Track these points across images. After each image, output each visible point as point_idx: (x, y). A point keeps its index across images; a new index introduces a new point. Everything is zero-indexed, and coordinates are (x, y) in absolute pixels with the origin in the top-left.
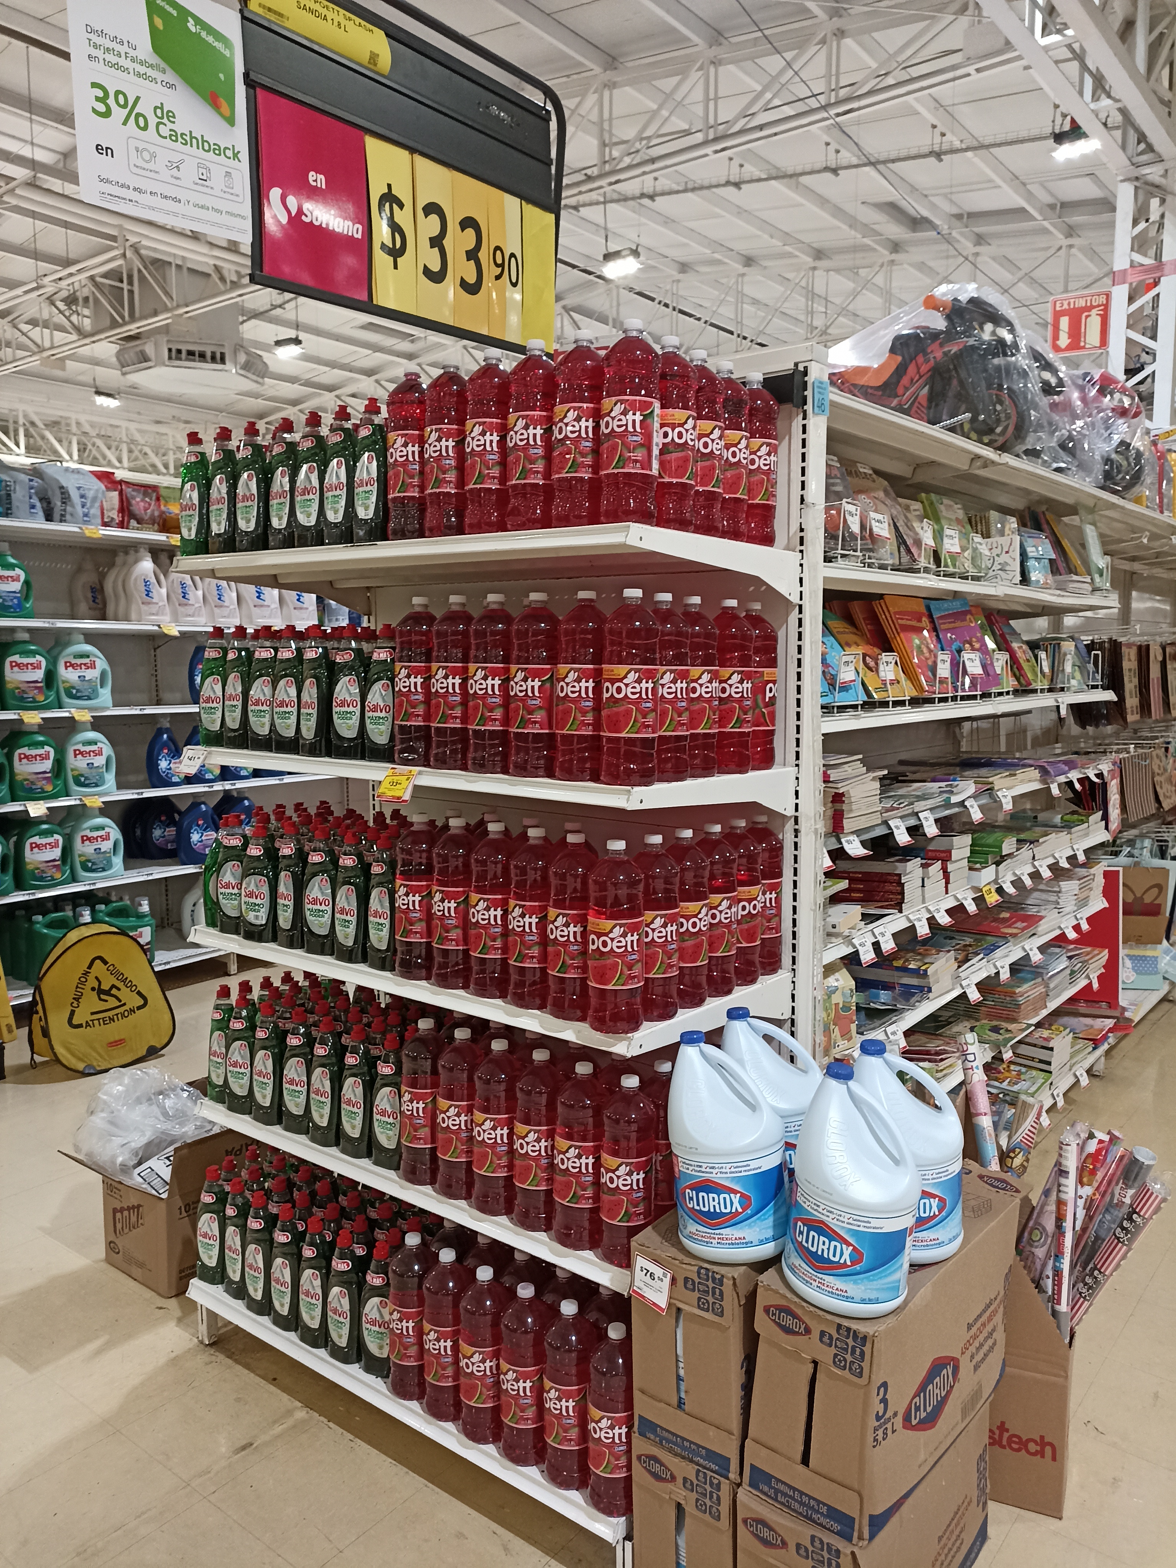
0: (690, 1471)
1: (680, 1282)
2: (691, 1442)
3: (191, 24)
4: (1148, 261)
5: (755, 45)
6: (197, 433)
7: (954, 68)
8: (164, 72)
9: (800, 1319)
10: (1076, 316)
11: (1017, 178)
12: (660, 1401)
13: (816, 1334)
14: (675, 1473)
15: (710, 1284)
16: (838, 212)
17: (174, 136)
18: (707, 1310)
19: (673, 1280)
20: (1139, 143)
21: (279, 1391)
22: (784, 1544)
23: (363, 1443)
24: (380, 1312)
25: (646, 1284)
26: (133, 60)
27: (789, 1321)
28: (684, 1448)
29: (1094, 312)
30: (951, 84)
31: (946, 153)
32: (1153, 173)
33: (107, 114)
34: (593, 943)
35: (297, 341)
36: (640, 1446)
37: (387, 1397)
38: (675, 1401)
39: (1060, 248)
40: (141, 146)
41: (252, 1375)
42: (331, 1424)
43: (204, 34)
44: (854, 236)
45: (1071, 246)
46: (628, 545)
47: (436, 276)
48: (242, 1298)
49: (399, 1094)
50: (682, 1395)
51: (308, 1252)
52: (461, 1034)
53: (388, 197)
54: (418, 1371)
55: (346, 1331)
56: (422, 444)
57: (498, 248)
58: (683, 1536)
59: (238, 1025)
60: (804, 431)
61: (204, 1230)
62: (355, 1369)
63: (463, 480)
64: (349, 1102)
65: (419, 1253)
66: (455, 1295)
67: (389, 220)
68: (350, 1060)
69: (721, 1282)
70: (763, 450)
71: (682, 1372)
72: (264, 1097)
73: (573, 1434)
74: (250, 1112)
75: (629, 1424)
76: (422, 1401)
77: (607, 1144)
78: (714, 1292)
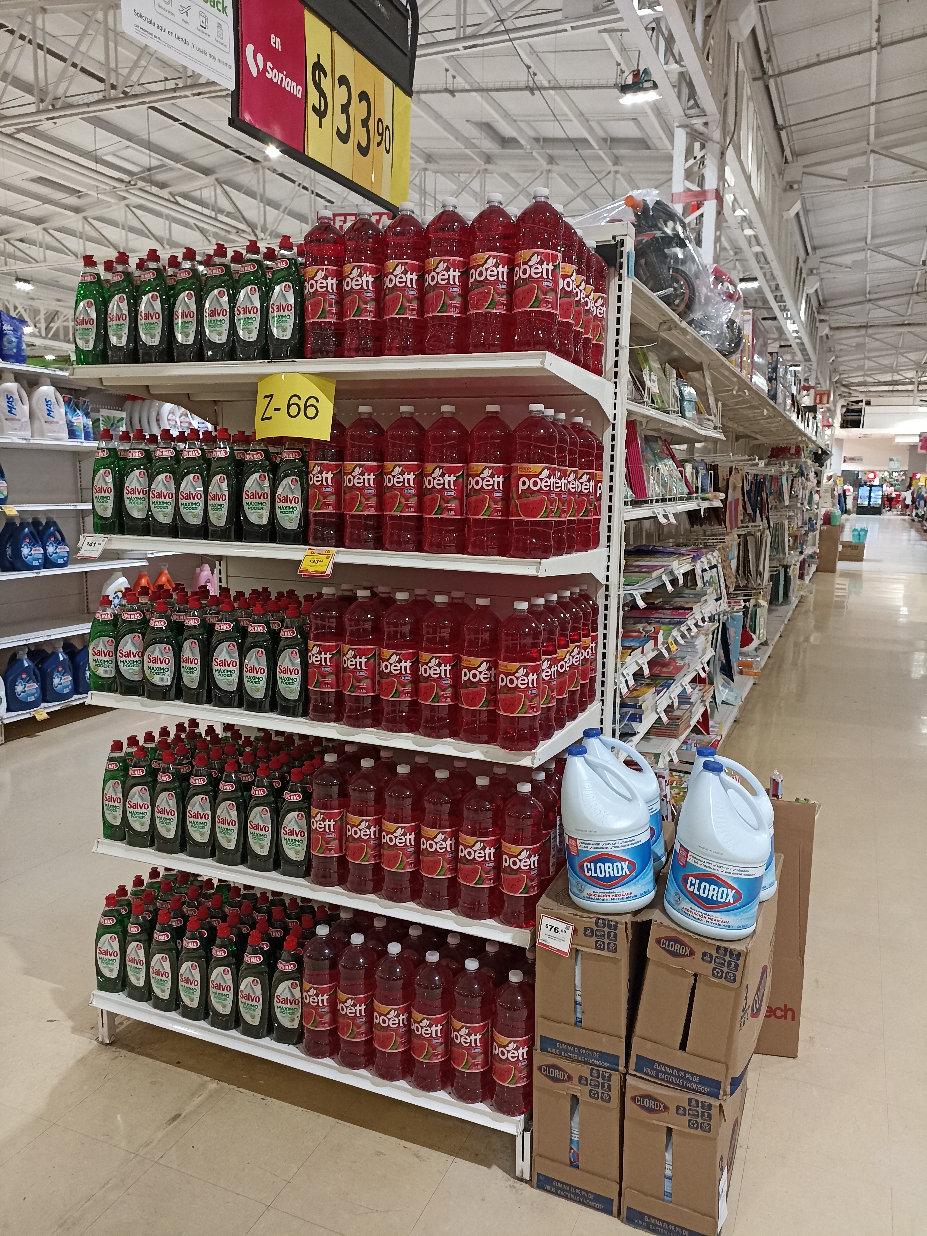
0: (585, 1071)
1: (581, 931)
2: (586, 1049)
4: (695, 188)
7: (556, 23)
9: (686, 945)
11: (583, 115)
12: (560, 1023)
15: (606, 930)
18: (603, 949)
19: (575, 931)
20: (689, 99)
21: (186, 1071)
22: (666, 1108)
23: (274, 1100)
24: (291, 992)
25: (550, 936)
27: (676, 947)
28: (580, 1054)
30: (554, 35)
31: (538, 89)
32: (698, 123)
34: (502, 681)
36: (539, 1059)
37: (301, 1058)
38: (573, 1021)
39: (609, 173)
41: (157, 1062)
42: (241, 1090)
44: (459, 147)
45: (617, 172)
46: (543, 369)
47: (344, 138)
48: (148, 1000)
49: (309, 816)
50: (579, 1015)
51: (219, 953)
52: (366, 763)
53: (318, 66)
54: (333, 1032)
55: (258, 1012)
56: (340, 277)
57: (380, 120)
58: (576, 1118)
59: (138, 773)
60: (620, 290)
61: (104, 948)
62: (267, 1041)
63: (379, 312)
64: (257, 827)
65: (329, 941)
66: (366, 969)
67: (318, 86)
68: (258, 792)
69: (616, 927)
70: (600, 302)
71: (579, 999)
72: (169, 831)
73: (480, 1060)
74: (152, 845)
75: (531, 1044)
76: (335, 1056)
77: (506, 835)
78: (609, 936)
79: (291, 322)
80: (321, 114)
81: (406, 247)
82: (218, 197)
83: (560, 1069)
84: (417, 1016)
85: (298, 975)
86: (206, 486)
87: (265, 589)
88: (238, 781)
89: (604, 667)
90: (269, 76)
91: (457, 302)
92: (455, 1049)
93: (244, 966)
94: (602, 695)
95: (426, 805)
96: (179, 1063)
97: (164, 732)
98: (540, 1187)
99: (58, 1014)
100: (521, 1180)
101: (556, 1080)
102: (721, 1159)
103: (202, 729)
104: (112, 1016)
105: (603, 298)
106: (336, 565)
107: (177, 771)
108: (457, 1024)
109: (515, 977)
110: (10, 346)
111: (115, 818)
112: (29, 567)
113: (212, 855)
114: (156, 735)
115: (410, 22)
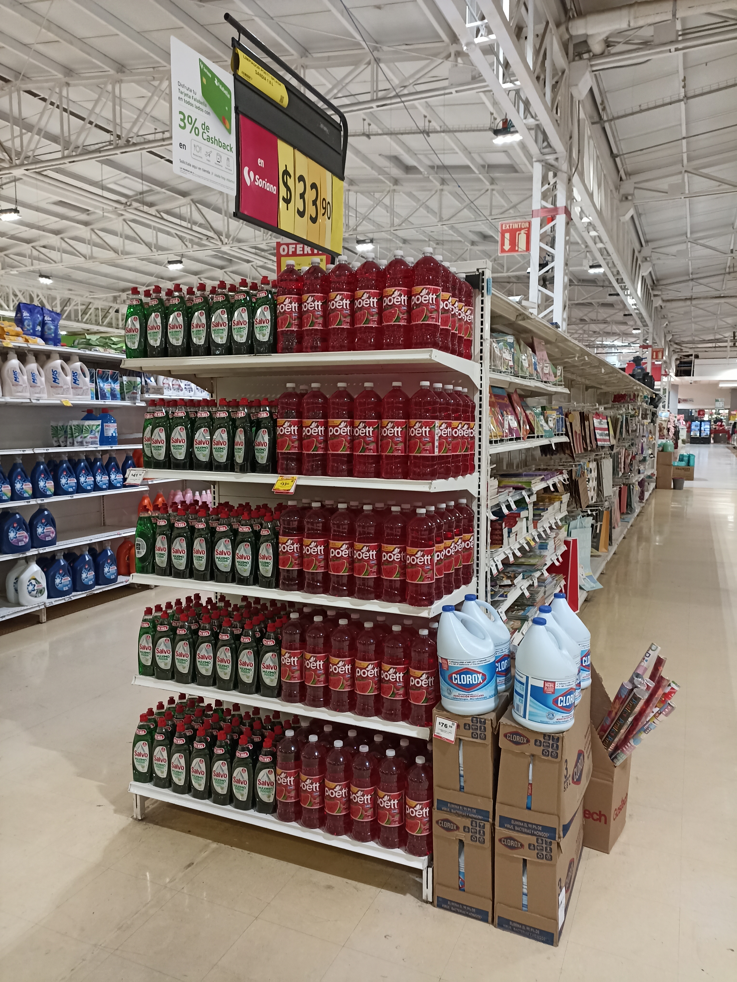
0: (467, 822)
1: (462, 726)
2: (468, 807)
3: (216, 82)
4: (550, 206)
7: (444, 88)
8: (206, 106)
10: (514, 233)
11: (466, 149)
12: (449, 789)
13: (532, 742)
14: (459, 825)
15: (479, 725)
16: (365, 159)
17: (209, 139)
18: (477, 738)
19: (458, 726)
20: (543, 142)
21: (195, 837)
22: (522, 846)
23: (255, 854)
24: (268, 776)
25: (442, 731)
26: (195, 100)
28: (463, 811)
29: (523, 232)
30: (443, 97)
31: (432, 132)
32: (550, 158)
33: (184, 127)
34: (408, 560)
35: (16, 211)
36: (437, 815)
37: (276, 823)
38: (458, 788)
39: (487, 190)
40: (196, 144)
41: (175, 831)
42: (233, 848)
43: (221, 87)
44: (374, 174)
45: (493, 190)
46: (431, 360)
47: (301, 214)
48: (169, 786)
49: (280, 655)
50: (462, 784)
51: (219, 751)
52: (318, 619)
53: (286, 173)
54: (297, 804)
55: (246, 791)
56: (300, 302)
57: (324, 199)
58: (463, 857)
59: (164, 629)
60: (482, 303)
61: (139, 751)
62: (252, 812)
63: (326, 323)
64: (244, 664)
65: (294, 741)
66: (319, 758)
67: (286, 185)
68: (245, 640)
69: (485, 723)
70: (469, 312)
71: (462, 773)
72: (184, 668)
73: (397, 818)
74: (172, 678)
75: (431, 806)
76: (299, 821)
77: (412, 664)
78: (481, 728)
79: (268, 330)
80: (287, 201)
81: (342, 284)
82: (193, 213)
83: (451, 822)
84: (354, 789)
85: (273, 765)
86: (212, 435)
87: (247, 504)
88: (232, 633)
89: (478, 553)
90: (257, 184)
91: (375, 318)
92: (380, 811)
93: (236, 759)
94: (478, 573)
95: (358, 645)
96: (189, 831)
97: (178, 602)
98: (439, 906)
99: (104, 801)
100: (427, 902)
101: (448, 830)
102: (560, 880)
103: (203, 601)
104: (144, 799)
105: (470, 309)
106: (298, 486)
107: (190, 627)
108: (381, 793)
109: (420, 760)
110: (49, 332)
111: (147, 660)
112: (66, 493)
113: (214, 684)
114: (173, 604)
115: (342, 133)
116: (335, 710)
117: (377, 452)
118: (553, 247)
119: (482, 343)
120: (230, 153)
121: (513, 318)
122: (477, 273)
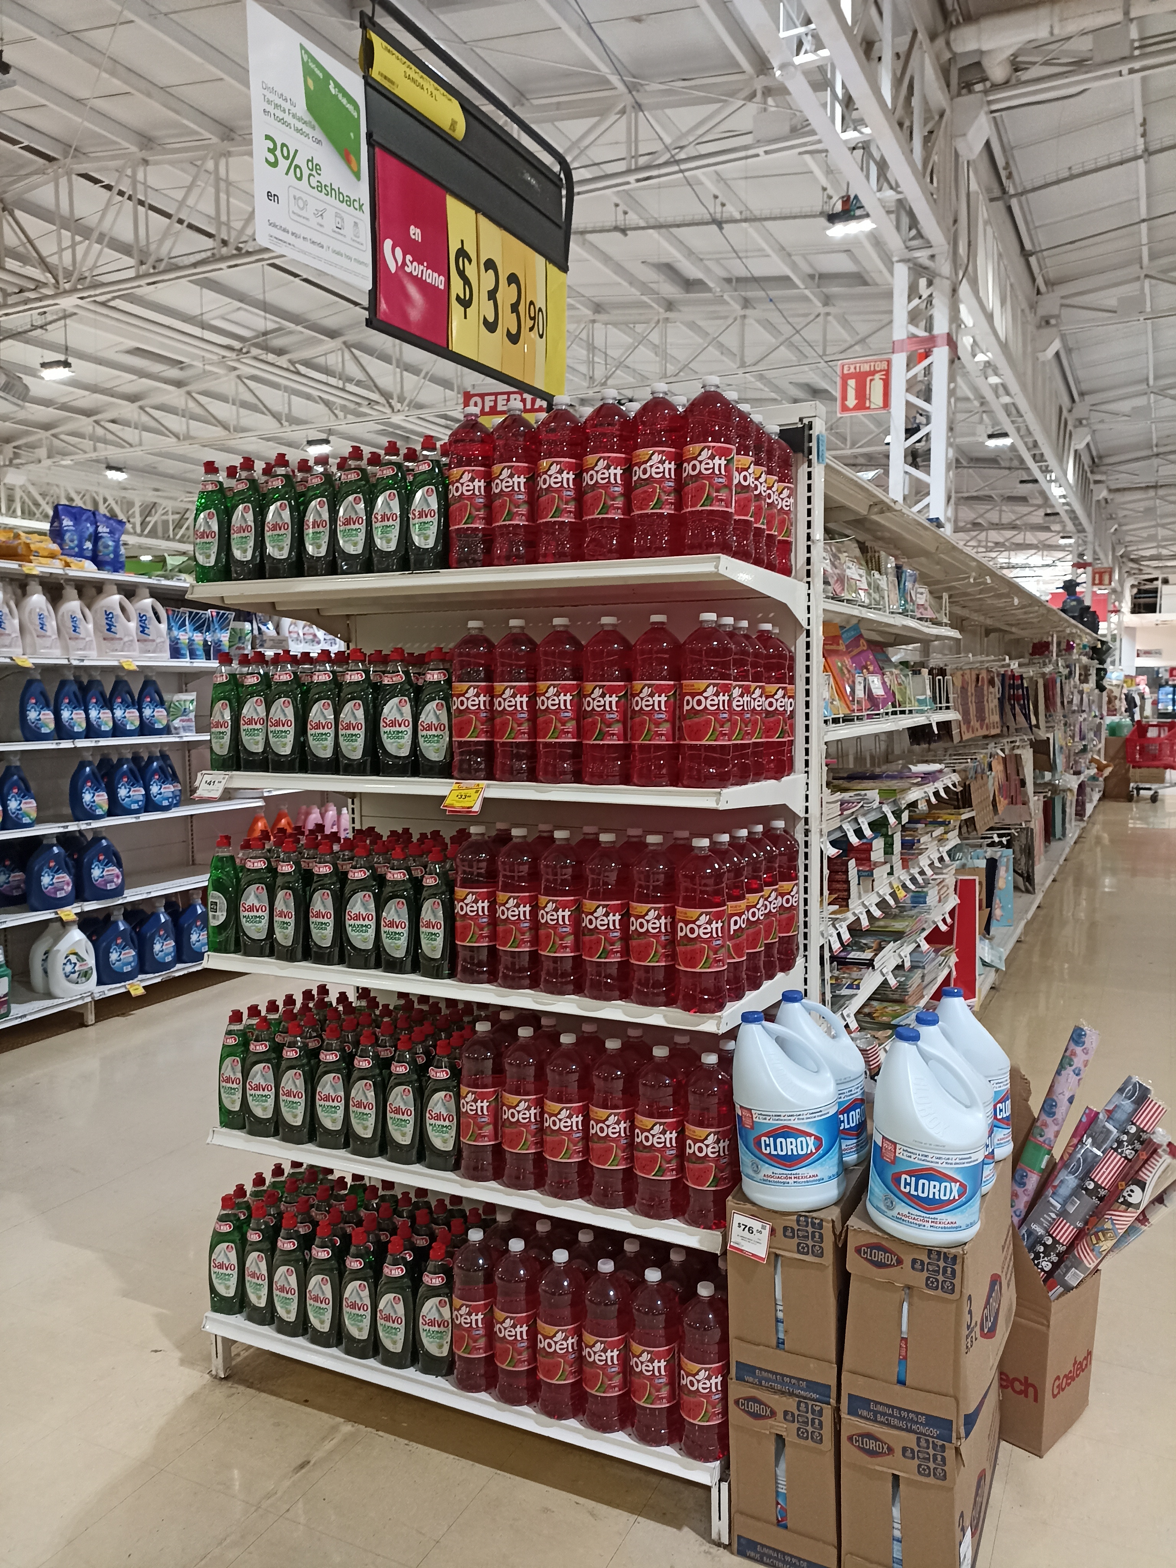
0: (791, 1404)
1: (780, 1232)
2: (791, 1377)
3: (332, 86)
4: (922, 333)
5: (558, 109)
6: (213, 462)
7: (746, 148)
8: (313, 128)
10: (862, 379)
11: (783, 249)
12: (758, 1345)
13: (907, 1263)
14: (776, 1409)
15: (810, 1229)
16: (619, 269)
17: (320, 187)
18: (807, 1253)
19: (773, 1231)
20: (910, 229)
21: (315, 1411)
22: (890, 1450)
23: (420, 1446)
24: (439, 1311)
25: (743, 1238)
26: (293, 116)
28: (783, 1383)
29: (877, 376)
30: (743, 161)
31: (727, 222)
32: (922, 256)
33: (275, 164)
34: (682, 931)
35: (66, 364)
36: (736, 1390)
37: (452, 1393)
38: (774, 1342)
39: (818, 315)
40: (298, 194)
41: (281, 1400)
42: (380, 1433)
43: (340, 96)
44: (634, 293)
45: (828, 314)
46: (718, 574)
47: (491, 327)
48: (270, 1323)
49: (458, 1097)
50: (781, 1336)
51: (354, 1264)
52: (525, 1032)
53: (462, 253)
54: (490, 1361)
55: (401, 1336)
56: (489, 479)
57: (532, 303)
58: (783, 1465)
59: (261, 1048)
60: (810, 478)
61: (220, 1260)
62: (411, 1372)
63: (533, 513)
64: (397, 1111)
65: (483, 1248)
66: (527, 1281)
67: (462, 274)
68: (399, 1069)
69: (821, 1226)
70: (786, 492)
71: (780, 1315)
72: (295, 1117)
73: (664, 1392)
74: (275, 1134)
75: (725, 1372)
76: (492, 1390)
77: (690, 1117)
78: (813, 1237)
79: (434, 529)
80: (466, 303)
81: (562, 444)
82: (346, 363)
83: (760, 1403)
84: (588, 1338)
85: (447, 1290)
86: (337, 714)
87: (406, 831)
88: (376, 1057)
89: (806, 915)
90: (408, 270)
91: (619, 502)
92: (636, 1380)
93: (383, 1280)
94: (806, 949)
95: (595, 1080)
96: (306, 1401)
97: (290, 1000)
98: (741, 1553)
99: (164, 1343)
100: (719, 1544)
101: (756, 1416)
102: (962, 1515)
103: (333, 998)
104: (228, 1343)
105: (789, 488)
106: (486, 801)
107: (305, 1045)
108: (636, 1348)
109: (705, 1290)
110: (106, 551)
111: (233, 1102)
112: (128, 812)
113: (346, 1145)
114: (280, 1003)
115: (564, 192)
116: (556, 1196)
117: (625, 739)
118: (928, 400)
119: (809, 547)
120: (358, 213)
121: (863, 511)
122: (800, 426)
